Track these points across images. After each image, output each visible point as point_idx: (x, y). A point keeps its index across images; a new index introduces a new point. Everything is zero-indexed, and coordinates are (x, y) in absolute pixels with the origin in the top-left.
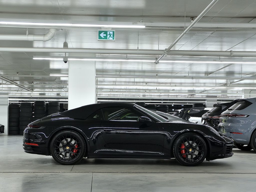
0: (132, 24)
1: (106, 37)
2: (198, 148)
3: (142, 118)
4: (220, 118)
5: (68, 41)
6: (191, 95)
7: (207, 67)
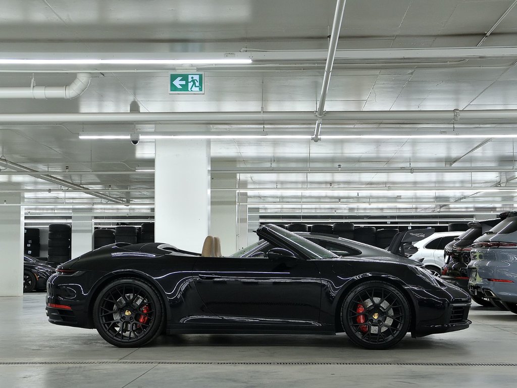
0: (225, 57)
1: (185, 88)
2: (391, 312)
3: (274, 251)
4: (472, 251)
5: (140, 100)
6: (441, 207)
7: (449, 149)
